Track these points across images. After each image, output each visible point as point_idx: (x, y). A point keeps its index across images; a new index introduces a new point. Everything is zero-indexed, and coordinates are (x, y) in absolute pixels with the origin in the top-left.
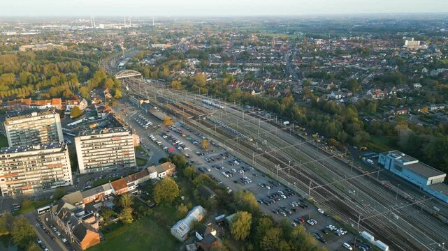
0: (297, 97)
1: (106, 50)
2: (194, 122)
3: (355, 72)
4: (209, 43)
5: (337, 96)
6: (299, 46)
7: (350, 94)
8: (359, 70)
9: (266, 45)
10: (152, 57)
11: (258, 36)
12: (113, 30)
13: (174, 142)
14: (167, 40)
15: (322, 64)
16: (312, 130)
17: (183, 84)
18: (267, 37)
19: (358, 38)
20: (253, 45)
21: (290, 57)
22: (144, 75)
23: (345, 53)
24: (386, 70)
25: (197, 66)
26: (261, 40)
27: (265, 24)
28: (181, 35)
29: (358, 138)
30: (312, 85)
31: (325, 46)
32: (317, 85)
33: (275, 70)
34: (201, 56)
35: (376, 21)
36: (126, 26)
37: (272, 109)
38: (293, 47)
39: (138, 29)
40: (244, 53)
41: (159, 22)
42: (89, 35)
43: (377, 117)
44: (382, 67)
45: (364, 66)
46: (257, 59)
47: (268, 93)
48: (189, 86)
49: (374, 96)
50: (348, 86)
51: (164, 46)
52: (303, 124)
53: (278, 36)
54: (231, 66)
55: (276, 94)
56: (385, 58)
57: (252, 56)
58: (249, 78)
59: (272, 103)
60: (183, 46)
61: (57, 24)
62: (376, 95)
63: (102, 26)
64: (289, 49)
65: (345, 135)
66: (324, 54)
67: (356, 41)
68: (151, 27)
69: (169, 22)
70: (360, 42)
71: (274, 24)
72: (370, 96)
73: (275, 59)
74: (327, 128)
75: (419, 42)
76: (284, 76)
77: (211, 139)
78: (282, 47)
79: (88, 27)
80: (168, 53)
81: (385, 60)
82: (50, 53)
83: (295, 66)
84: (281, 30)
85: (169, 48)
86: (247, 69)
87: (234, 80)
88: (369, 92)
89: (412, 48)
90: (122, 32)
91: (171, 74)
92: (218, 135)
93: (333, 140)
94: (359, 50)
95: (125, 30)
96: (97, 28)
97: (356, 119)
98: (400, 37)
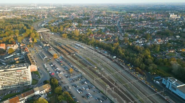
0: (121, 42)
1: (38, 18)
2: (69, 56)
3: (149, 30)
4: (84, 15)
5: (140, 42)
6: (124, 17)
7: (146, 41)
8: (150, 28)
9: (109, 16)
10: (58, 22)
11: (106, 12)
12: (45, 9)
13: (56, 68)
14: (67, 14)
15: (133, 25)
16: (127, 62)
17: (68, 35)
18: (110, 13)
19: (149, 13)
20: (104, 16)
21: (119, 22)
22: (51, 31)
23: (144, 20)
24: (163, 28)
25: (77, 26)
26: (107, 14)
27: (110, 7)
28: (72, 12)
29: (151, 68)
30: (128, 36)
31: (135, 17)
32: (130, 36)
33: (112, 28)
34: (79, 21)
35: (157, 6)
36: (51, 8)
37: (108, 49)
38: (121, 17)
39: (55, 9)
40: (99, 20)
41: (65, 6)
42: (33, 12)
43: (160, 54)
44: (161, 27)
45: (152, 27)
46: (104, 23)
47: (107, 40)
48: (71, 36)
49: (158, 42)
50: (145, 37)
51: (64, 17)
52: (123, 58)
53: (115, 12)
54: (92, 26)
55: (111, 41)
56: (162, 23)
57: (102, 21)
58: (100, 32)
59: (108, 46)
60: (73, 16)
61: (22, 7)
62: (159, 42)
63: (40, 8)
64: (119, 18)
65: (144, 65)
66: (135, 21)
67: (148, 15)
68: (61, 8)
69: (69, 6)
70: (150, 15)
71: (114, 7)
72: (156, 42)
73: (112, 23)
74: (135, 62)
75: (176, 15)
76: (116, 31)
77: (75, 67)
78: (116, 17)
79: (34, 8)
80: (65, 20)
81: (162, 24)
82: (12, 20)
83: (121, 26)
84: (116, 10)
85: (66, 18)
86: (99, 28)
87: (92, 33)
88: (155, 40)
89: (173, 18)
90: (48, 10)
91: (64, 30)
92: (79, 64)
93: (138, 68)
94: (150, 19)
95: (50, 9)
96: (38, 8)
97: (150, 56)
98: (168, 13)
